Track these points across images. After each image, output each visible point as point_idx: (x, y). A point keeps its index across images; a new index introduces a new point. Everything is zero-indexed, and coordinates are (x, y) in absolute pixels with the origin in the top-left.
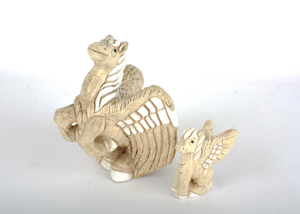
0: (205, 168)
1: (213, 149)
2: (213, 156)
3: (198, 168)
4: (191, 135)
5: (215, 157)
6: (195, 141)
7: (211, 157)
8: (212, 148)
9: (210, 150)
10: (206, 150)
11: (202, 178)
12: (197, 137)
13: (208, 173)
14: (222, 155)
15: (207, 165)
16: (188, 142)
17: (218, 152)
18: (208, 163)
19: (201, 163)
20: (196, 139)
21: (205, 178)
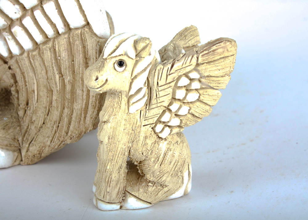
0: (160, 135)
1: (177, 87)
2: (180, 107)
3: (142, 135)
4: (117, 47)
5: (184, 111)
6: (130, 63)
7: (174, 108)
8: (173, 84)
9: (170, 91)
10: (160, 89)
11: (153, 160)
12: (132, 54)
13: (169, 149)
14: (203, 106)
15: (167, 130)
16: (110, 64)
17: (192, 97)
18: (169, 124)
19: (151, 121)
20: (129, 57)
21: (160, 160)
